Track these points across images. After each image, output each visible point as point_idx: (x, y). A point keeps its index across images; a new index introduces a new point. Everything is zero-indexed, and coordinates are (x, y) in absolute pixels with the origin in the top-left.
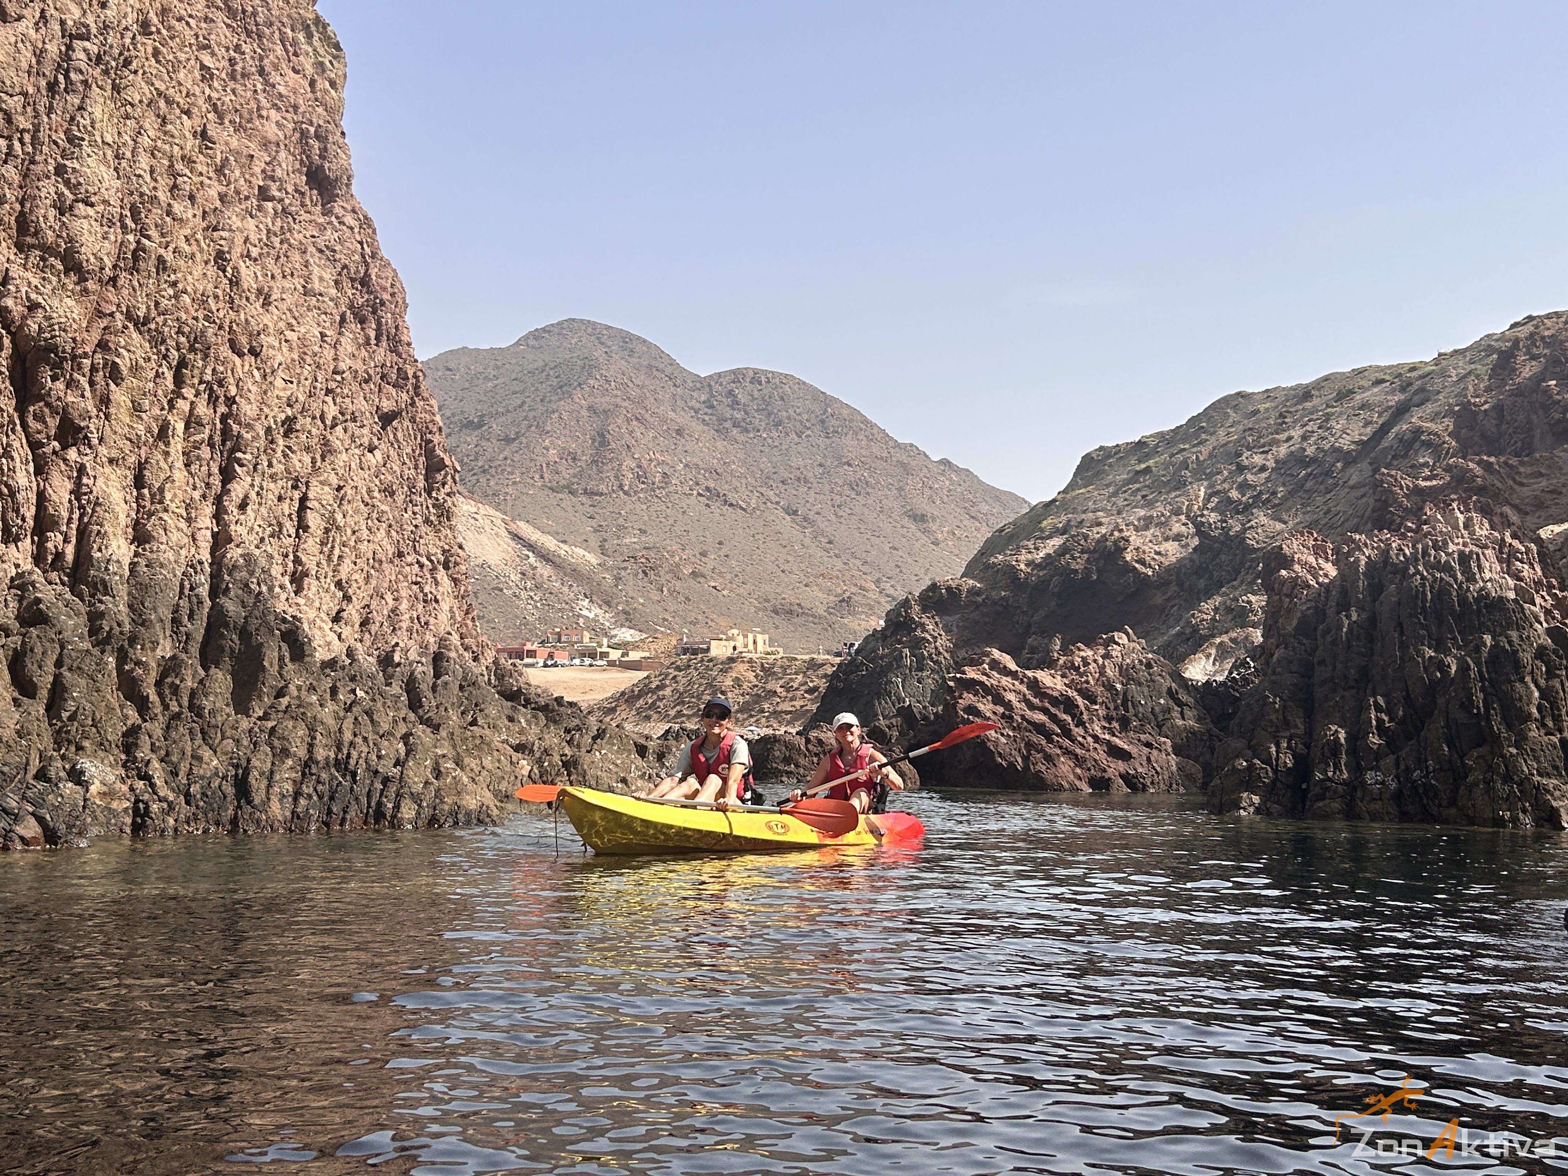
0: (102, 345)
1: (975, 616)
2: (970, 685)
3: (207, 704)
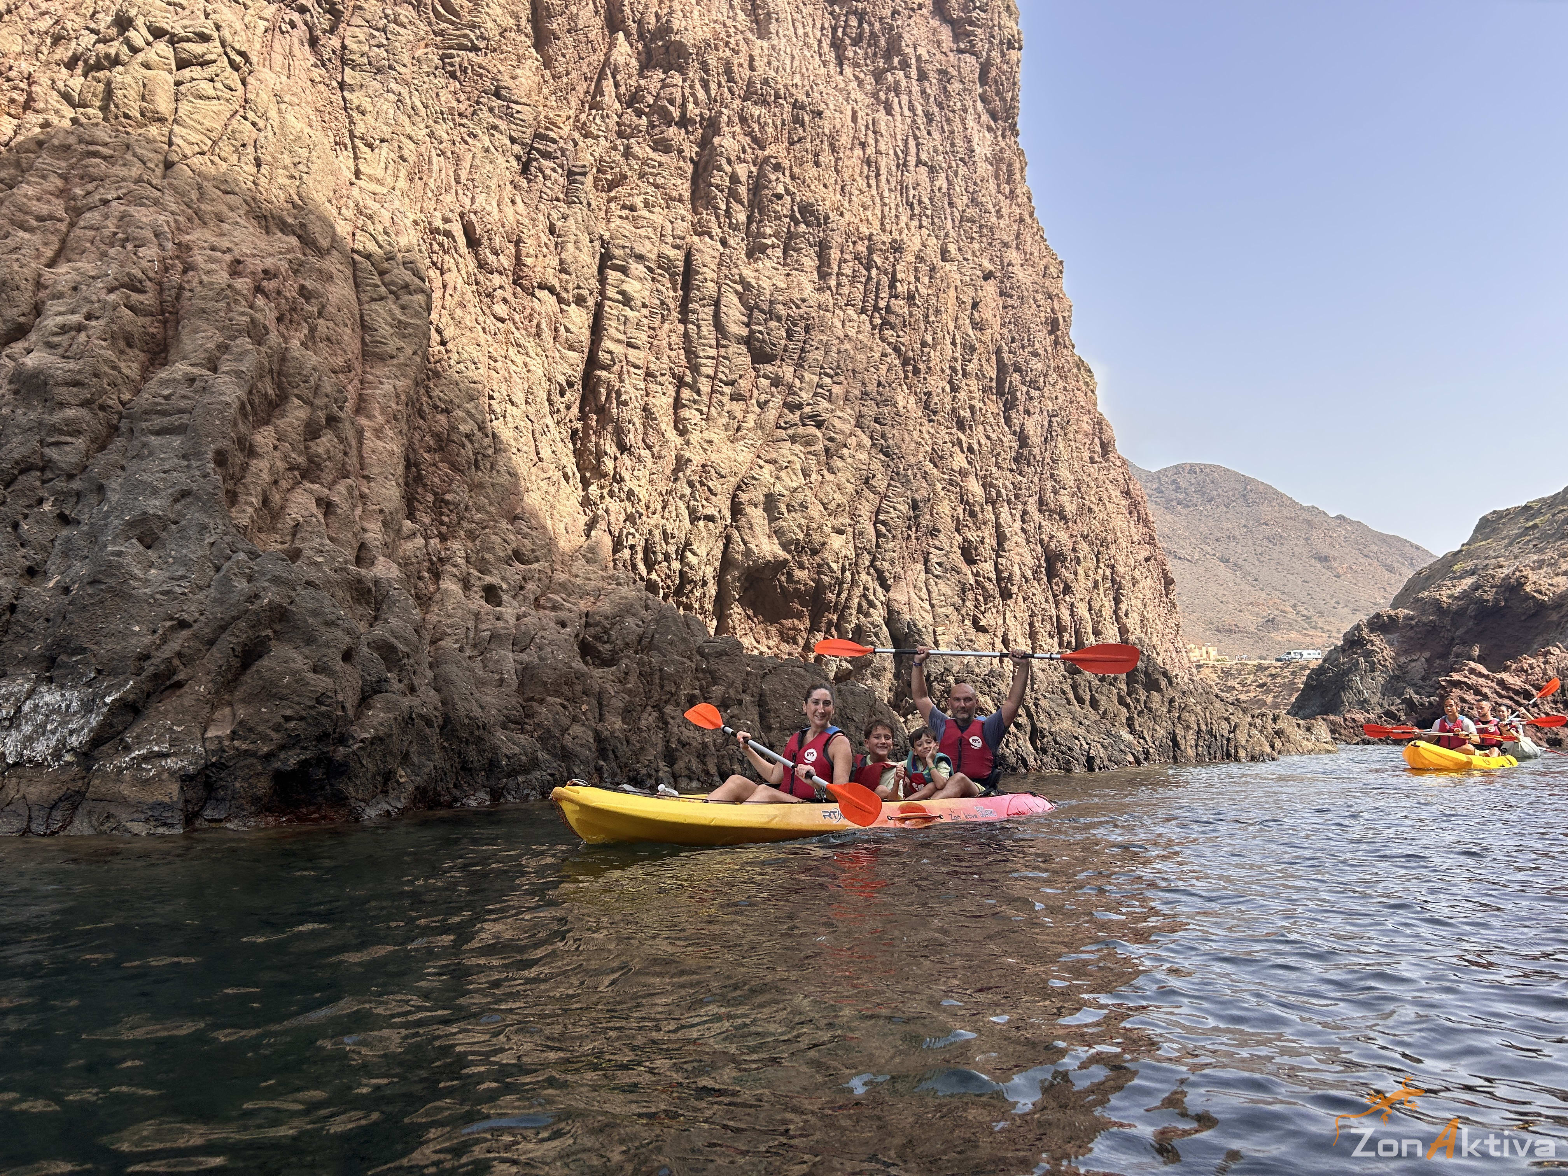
0: (1074, 550)
1: (1411, 634)
2: (1457, 684)
3: (1153, 706)
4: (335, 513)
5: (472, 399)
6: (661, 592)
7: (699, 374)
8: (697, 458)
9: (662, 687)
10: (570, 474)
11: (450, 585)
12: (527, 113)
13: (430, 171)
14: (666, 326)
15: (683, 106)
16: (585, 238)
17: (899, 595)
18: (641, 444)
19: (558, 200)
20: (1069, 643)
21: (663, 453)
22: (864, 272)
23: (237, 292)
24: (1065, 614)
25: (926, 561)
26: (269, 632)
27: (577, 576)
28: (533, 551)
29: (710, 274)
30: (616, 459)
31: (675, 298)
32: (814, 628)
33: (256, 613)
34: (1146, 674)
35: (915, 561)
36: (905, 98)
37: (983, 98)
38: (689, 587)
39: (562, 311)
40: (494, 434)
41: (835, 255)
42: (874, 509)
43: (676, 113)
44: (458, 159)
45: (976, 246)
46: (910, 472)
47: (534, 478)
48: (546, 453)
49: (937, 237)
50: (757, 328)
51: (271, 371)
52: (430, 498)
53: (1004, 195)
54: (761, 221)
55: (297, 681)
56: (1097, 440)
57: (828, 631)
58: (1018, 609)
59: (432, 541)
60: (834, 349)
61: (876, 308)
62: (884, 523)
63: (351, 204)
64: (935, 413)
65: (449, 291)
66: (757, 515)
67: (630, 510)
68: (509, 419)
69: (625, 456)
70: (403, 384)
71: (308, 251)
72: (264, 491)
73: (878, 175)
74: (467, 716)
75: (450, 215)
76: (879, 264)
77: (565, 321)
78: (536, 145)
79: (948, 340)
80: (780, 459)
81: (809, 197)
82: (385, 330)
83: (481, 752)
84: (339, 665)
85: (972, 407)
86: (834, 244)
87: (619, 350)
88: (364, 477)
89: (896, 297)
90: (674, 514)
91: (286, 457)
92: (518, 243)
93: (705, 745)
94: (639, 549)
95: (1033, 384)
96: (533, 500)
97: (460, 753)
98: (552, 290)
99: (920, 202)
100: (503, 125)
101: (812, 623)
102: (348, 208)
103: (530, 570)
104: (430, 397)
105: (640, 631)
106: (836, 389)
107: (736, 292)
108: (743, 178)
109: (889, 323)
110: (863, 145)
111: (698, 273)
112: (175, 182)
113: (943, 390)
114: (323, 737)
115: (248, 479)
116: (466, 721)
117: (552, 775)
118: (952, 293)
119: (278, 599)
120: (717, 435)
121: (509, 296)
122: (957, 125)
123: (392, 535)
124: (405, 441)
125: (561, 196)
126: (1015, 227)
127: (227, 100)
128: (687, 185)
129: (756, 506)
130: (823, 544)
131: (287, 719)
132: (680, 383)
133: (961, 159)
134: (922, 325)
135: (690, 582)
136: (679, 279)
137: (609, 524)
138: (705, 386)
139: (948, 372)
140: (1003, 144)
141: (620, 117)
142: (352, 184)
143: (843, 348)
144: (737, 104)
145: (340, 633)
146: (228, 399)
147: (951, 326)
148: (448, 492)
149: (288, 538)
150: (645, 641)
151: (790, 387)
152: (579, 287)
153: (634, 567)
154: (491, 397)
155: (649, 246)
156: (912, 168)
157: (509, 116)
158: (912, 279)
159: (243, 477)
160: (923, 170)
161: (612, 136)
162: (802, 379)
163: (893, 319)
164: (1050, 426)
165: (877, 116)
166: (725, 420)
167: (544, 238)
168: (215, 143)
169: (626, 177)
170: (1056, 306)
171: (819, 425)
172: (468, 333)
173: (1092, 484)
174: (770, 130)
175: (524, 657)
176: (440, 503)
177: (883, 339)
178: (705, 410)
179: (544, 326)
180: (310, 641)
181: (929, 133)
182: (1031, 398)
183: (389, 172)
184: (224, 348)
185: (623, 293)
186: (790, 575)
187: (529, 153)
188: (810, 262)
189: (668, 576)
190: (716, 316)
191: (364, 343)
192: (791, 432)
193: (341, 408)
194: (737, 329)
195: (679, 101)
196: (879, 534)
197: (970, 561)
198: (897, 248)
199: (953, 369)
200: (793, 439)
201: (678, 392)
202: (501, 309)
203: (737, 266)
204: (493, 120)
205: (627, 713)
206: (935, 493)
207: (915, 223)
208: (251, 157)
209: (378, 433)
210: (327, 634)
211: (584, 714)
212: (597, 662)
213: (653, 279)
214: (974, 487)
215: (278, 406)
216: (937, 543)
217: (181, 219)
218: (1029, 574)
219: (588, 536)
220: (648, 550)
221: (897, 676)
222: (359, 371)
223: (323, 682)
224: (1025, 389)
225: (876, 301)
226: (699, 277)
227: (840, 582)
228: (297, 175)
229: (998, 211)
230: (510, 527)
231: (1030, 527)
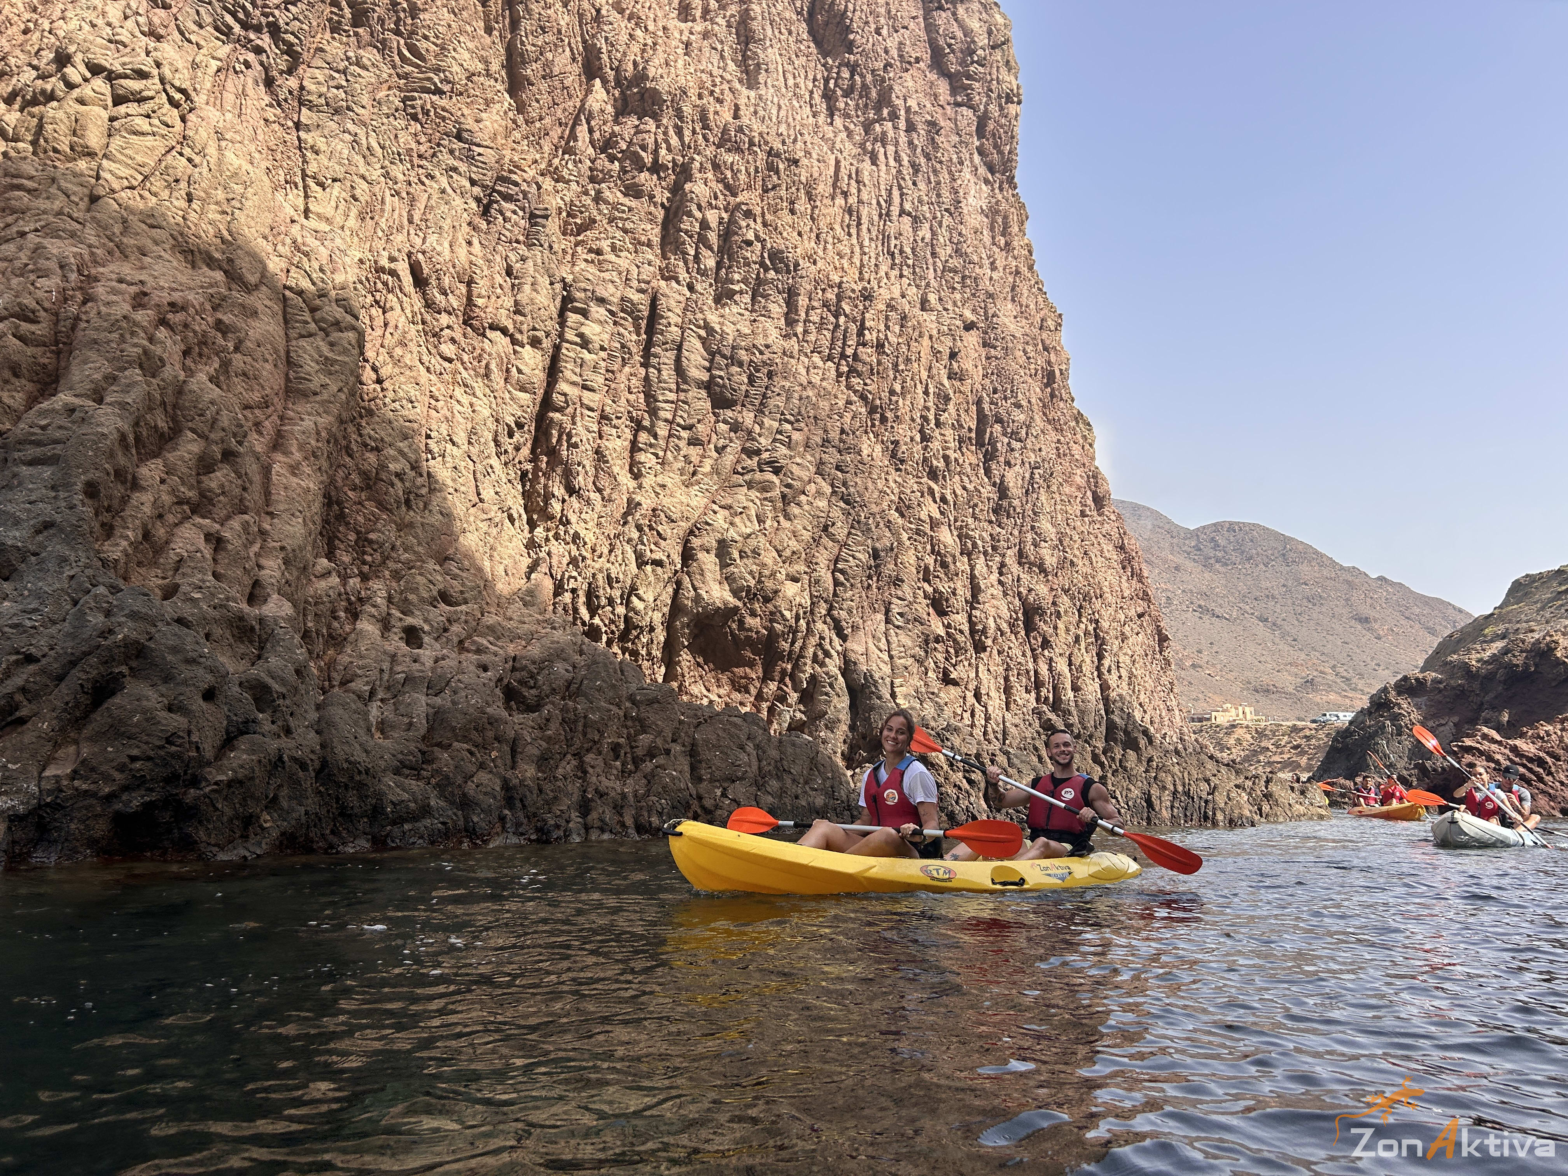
1: (1439, 697)
2: (1468, 750)
3: (1128, 765)
4: (225, 549)
5: (406, 438)
6: (605, 638)
7: (658, 418)
8: (647, 502)
9: (585, 734)
10: (516, 516)
11: (368, 627)
12: (489, 156)
13: (382, 210)
14: (627, 369)
15: (656, 152)
16: (544, 281)
17: (856, 646)
18: (591, 486)
19: (517, 242)
20: (1047, 698)
21: (614, 496)
22: (832, 319)
23: (136, 324)
24: (1044, 669)
25: (887, 611)
26: (124, 669)
27: (511, 619)
28: (462, 592)
29: (674, 319)
30: (564, 501)
31: (637, 342)
32: (767, 677)
33: (109, 649)
34: (1126, 732)
35: (875, 611)
36: (891, 149)
37: (981, 151)
38: (634, 633)
39: (515, 352)
40: (429, 473)
41: (802, 301)
42: (832, 557)
43: (648, 159)
44: (413, 200)
45: (958, 296)
46: (871, 521)
47: (472, 519)
48: (488, 493)
49: (917, 286)
50: (718, 373)
51: (163, 403)
52: (352, 537)
53: (999, 247)
54: (730, 267)
55: (147, 720)
56: (1089, 494)
57: (782, 681)
58: (992, 662)
59: (351, 581)
60: (796, 395)
61: (843, 356)
62: (842, 572)
63: (288, 241)
64: (902, 461)
65: (390, 329)
66: (708, 561)
67: (575, 552)
68: (448, 459)
69: (573, 499)
70: (324, 421)
71: (234, 286)
72: (144, 526)
73: (859, 224)
74: (347, 760)
75: (396, 254)
76: (848, 311)
77: (518, 363)
78: (498, 188)
79: (920, 389)
80: (735, 505)
81: (780, 244)
82: (310, 366)
83: (362, 798)
84: (198, 704)
85: (946, 458)
86: (802, 291)
87: (573, 392)
88: (267, 513)
89: (864, 345)
90: (620, 559)
91: (173, 491)
92: (470, 283)
93: (624, 796)
94: (581, 593)
95: (1014, 435)
96: (470, 541)
97: (338, 799)
98: (504, 331)
99: (901, 252)
100: (463, 167)
101: (765, 672)
102: (284, 245)
103: (455, 612)
104: (361, 435)
105: (569, 676)
106: (796, 436)
107: (700, 337)
108: (714, 224)
109: (857, 371)
110: (845, 194)
111: (662, 317)
112: (98, 215)
113: (912, 439)
114: (172, 779)
115: (128, 512)
116: (345, 765)
117: (443, 823)
118: (926, 342)
119: (134, 635)
120: (672, 479)
121: (458, 336)
122: (944, 176)
123: (295, 573)
124: (325, 478)
125: (521, 238)
126: (1011, 279)
127: (163, 136)
128: (658, 230)
129: (708, 552)
130: (776, 592)
131: (133, 759)
132: (638, 426)
133: (946, 210)
134: (891, 373)
135: (636, 627)
136: (643, 324)
137: (551, 567)
138: (662, 430)
139: (919, 421)
140: (1000, 197)
141: (593, 162)
142: (293, 221)
143: (805, 394)
144: (710, 151)
145: (201, 671)
146: (105, 431)
147: (924, 375)
148: (373, 531)
149: (170, 573)
150: (573, 687)
151: (750, 432)
152: (534, 329)
153: (576, 610)
154: (428, 437)
155: (611, 288)
156: (895, 218)
157: (470, 158)
158: (882, 327)
159: (123, 510)
160: (906, 220)
161: (585, 181)
162: (761, 426)
163: (860, 367)
164: (1032, 478)
165: (861, 166)
166: (680, 465)
167: (499, 279)
168: (146, 177)
169: (595, 221)
170: (1053, 358)
171: (777, 471)
172: (408, 372)
173: (1076, 537)
174: (743, 177)
175: (438, 700)
176: (363, 542)
177: (849, 387)
178: (661, 454)
179: (493, 366)
180: (167, 679)
181: (914, 184)
182: (1012, 450)
183: (340, 211)
184: (111, 379)
185: (581, 335)
186: (741, 622)
187: (490, 195)
188: (777, 308)
189: (612, 622)
190: (678, 360)
191: (288, 379)
192: (747, 477)
193: (240, 443)
194: (697, 373)
195: (651, 146)
196: (837, 583)
197: (942, 613)
198: (867, 296)
199: (925, 418)
200: (750, 485)
201: (635, 436)
202: (448, 349)
203: (702, 312)
204: (452, 162)
205: (543, 761)
206: (900, 543)
207: (895, 273)
208: (183, 193)
209: (294, 470)
210: (186, 672)
211: (493, 761)
212: (522, 707)
213: (615, 323)
214: (947, 537)
215: (171, 439)
216: (900, 593)
217: (98, 251)
218: (1005, 626)
219: (528, 578)
220: (591, 594)
221: (852, 728)
222: (279, 407)
223: (177, 721)
224: (1006, 440)
225: (843, 348)
226: (664, 321)
227: (795, 631)
228: (229, 211)
229: (992, 263)
230: (437, 567)
231: (1008, 579)
